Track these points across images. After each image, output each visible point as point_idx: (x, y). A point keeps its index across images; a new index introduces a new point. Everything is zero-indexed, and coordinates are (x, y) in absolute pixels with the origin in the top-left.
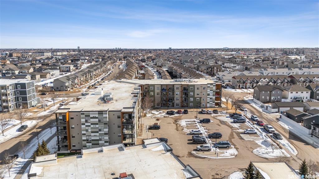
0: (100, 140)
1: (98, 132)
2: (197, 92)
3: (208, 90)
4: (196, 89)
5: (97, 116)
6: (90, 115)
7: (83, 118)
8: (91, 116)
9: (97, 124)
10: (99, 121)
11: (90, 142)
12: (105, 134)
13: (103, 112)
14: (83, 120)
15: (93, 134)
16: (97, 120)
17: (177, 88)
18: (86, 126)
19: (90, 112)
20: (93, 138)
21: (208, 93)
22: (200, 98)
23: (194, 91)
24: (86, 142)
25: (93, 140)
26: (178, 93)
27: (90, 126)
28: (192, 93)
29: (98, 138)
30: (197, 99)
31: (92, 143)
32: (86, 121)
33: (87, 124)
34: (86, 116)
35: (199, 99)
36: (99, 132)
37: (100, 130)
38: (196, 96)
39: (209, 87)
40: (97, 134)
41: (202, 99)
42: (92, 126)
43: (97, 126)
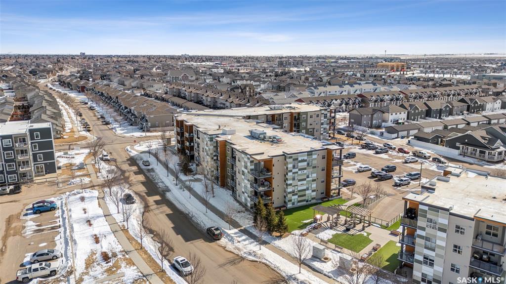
0: (308, 189)
1: (305, 180)
2: (310, 121)
3: (322, 118)
4: (309, 117)
5: (306, 158)
6: (298, 158)
7: (291, 163)
8: (300, 159)
9: (305, 169)
10: (308, 164)
11: (296, 194)
12: (314, 180)
13: (313, 152)
14: (290, 166)
15: (300, 183)
16: (305, 163)
17: (286, 118)
18: (293, 173)
19: (299, 154)
20: (299, 189)
21: (322, 122)
22: (314, 129)
23: (306, 121)
24: (291, 195)
25: (299, 191)
26: (286, 125)
27: (297, 172)
28: (304, 124)
29: (305, 187)
30: (310, 130)
31: (298, 195)
32: (294, 167)
33: (294, 171)
34: (294, 160)
35: (311, 130)
36: (307, 179)
37: (308, 177)
38: (309, 127)
39: (323, 113)
40: (305, 182)
41: (315, 130)
42: (300, 172)
43: (305, 171)
